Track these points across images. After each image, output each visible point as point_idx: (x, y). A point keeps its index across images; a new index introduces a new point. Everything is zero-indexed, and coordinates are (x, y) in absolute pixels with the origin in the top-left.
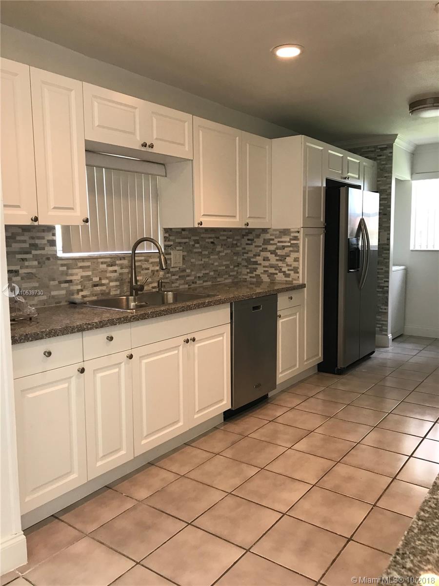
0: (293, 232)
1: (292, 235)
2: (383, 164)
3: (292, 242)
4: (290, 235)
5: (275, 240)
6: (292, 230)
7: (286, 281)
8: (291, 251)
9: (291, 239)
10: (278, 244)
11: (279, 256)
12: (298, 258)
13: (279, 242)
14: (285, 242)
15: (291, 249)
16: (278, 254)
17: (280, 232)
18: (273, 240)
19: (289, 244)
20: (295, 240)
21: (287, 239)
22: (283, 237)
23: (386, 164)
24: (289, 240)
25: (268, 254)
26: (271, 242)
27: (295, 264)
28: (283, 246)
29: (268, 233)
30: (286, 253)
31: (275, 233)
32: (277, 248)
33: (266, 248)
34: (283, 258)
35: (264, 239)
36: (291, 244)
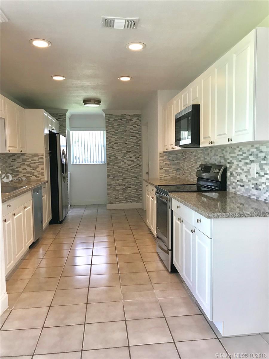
0: (40, 155)
1: (39, 156)
2: (61, 123)
3: (40, 160)
4: (38, 157)
5: (29, 159)
6: (39, 154)
7: (37, 180)
8: (39, 165)
9: (39, 159)
10: (32, 161)
11: (32, 167)
12: (44, 168)
13: (32, 160)
14: (36, 160)
15: (39, 163)
16: (32, 166)
17: (32, 155)
18: (28, 159)
19: (38, 161)
20: (41, 159)
21: (36, 158)
22: (34, 157)
23: (63, 123)
24: (37, 159)
25: (26, 167)
26: (27, 160)
27: (42, 171)
28: (34, 162)
29: (25, 156)
30: (36, 166)
31: (29, 155)
32: (31, 164)
33: (24, 164)
34: (35, 169)
35: (23, 159)
36: (39, 161)
